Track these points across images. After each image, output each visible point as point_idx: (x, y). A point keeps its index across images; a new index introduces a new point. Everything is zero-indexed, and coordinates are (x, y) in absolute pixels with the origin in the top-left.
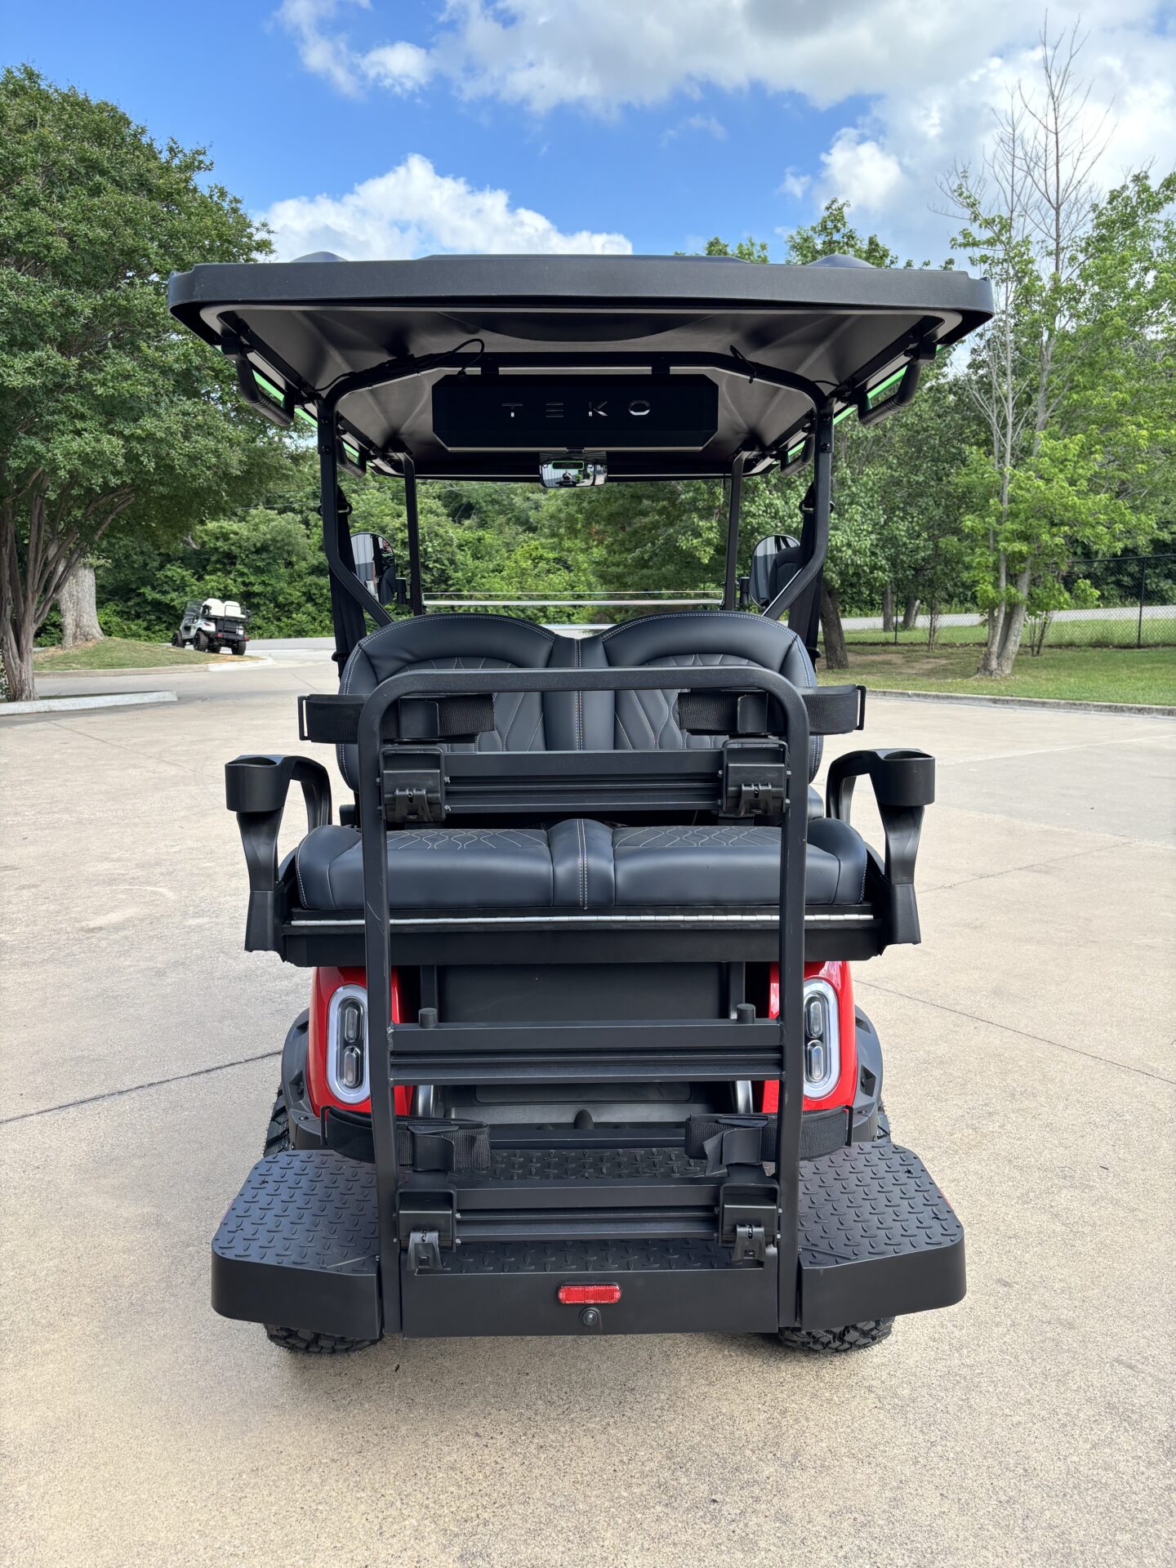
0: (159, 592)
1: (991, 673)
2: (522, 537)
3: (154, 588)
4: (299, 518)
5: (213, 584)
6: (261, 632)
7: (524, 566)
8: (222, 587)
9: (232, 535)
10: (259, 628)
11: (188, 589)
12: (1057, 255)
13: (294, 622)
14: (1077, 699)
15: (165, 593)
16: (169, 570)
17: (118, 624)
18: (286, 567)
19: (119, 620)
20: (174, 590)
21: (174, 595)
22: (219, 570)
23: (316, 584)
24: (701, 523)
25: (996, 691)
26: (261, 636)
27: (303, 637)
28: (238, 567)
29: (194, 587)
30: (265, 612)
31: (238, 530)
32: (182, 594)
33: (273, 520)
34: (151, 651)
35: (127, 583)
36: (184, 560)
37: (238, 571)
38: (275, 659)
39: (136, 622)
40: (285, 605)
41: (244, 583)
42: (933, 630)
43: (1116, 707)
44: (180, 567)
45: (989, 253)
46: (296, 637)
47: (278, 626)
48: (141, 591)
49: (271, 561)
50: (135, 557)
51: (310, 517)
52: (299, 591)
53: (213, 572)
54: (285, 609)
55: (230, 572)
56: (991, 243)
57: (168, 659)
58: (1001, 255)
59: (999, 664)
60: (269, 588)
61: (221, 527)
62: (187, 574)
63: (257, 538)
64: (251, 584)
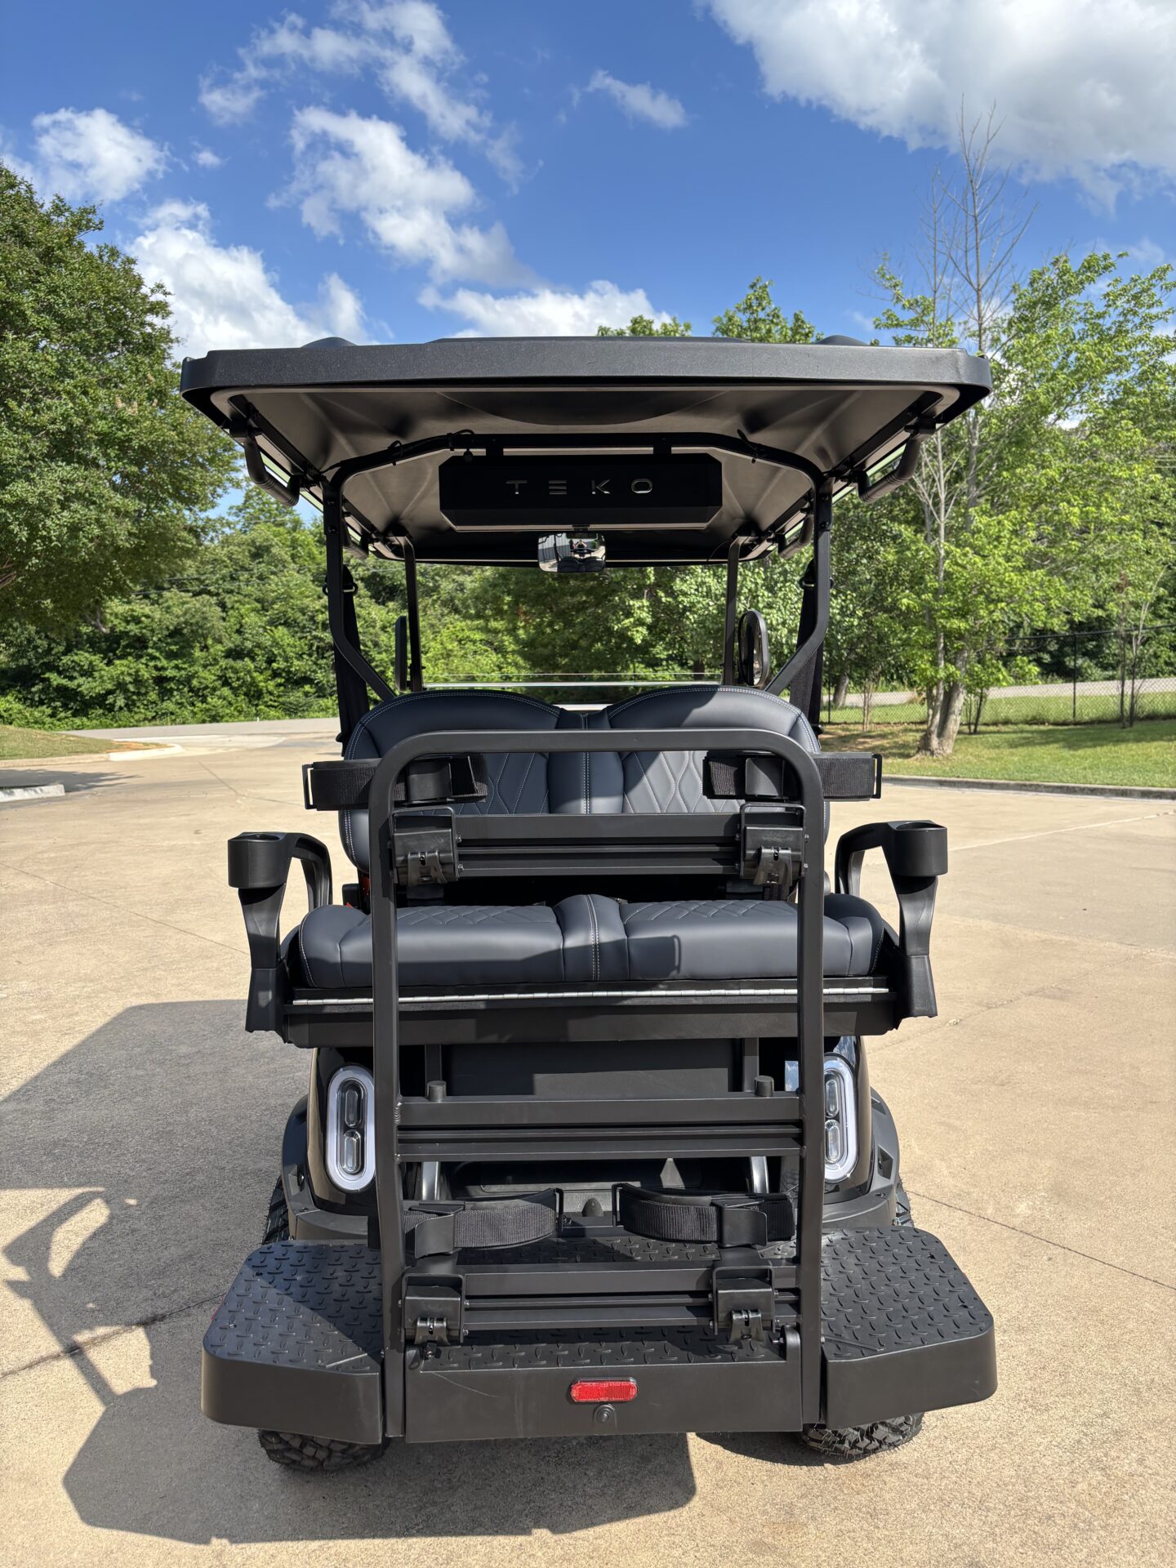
0: (64, 678)
1: (932, 753)
2: (447, 619)
3: (60, 673)
4: (214, 600)
5: (123, 669)
6: (173, 717)
7: (450, 647)
8: (132, 671)
9: (143, 619)
10: (172, 713)
11: (96, 674)
12: (980, 336)
13: (207, 706)
14: (1026, 780)
15: (72, 678)
16: (77, 654)
17: (20, 712)
18: (202, 650)
19: (21, 707)
20: (82, 676)
21: (81, 680)
22: (130, 654)
23: (232, 668)
24: (631, 603)
25: (940, 772)
26: (173, 722)
27: (218, 721)
28: (150, 651)
29: (103, 672)
30: (178, 697)
31: (150, 613)
32: (90, 679)
33: (187, 603)
34: (49, 740)
35: (29, 667)
36: (93, 644)
37: (149, 655)
38: (183, 745)
39: (40, 708)
40: (199, 689)
41: (156, 668)
42: (867, 708)
43: (1068, 787)
44: (89, 652)
45: (913, 334)
46: (210, 722)
47: (192, 711)
48: (47, 675)
49: (185, 644)
50: (39, 642)
51: (226, 600)
52: (214, 675)
53: (122, 657)
54: (200, 694)
55: (141, 657)
56: (915, 323)
57: (66, 749)
58: (926, 335)
59: (940, 744)
60: (183, 672)
61: (133, 610)
62: (96, 659)
63: (171, 622)
64: (163, 669)
